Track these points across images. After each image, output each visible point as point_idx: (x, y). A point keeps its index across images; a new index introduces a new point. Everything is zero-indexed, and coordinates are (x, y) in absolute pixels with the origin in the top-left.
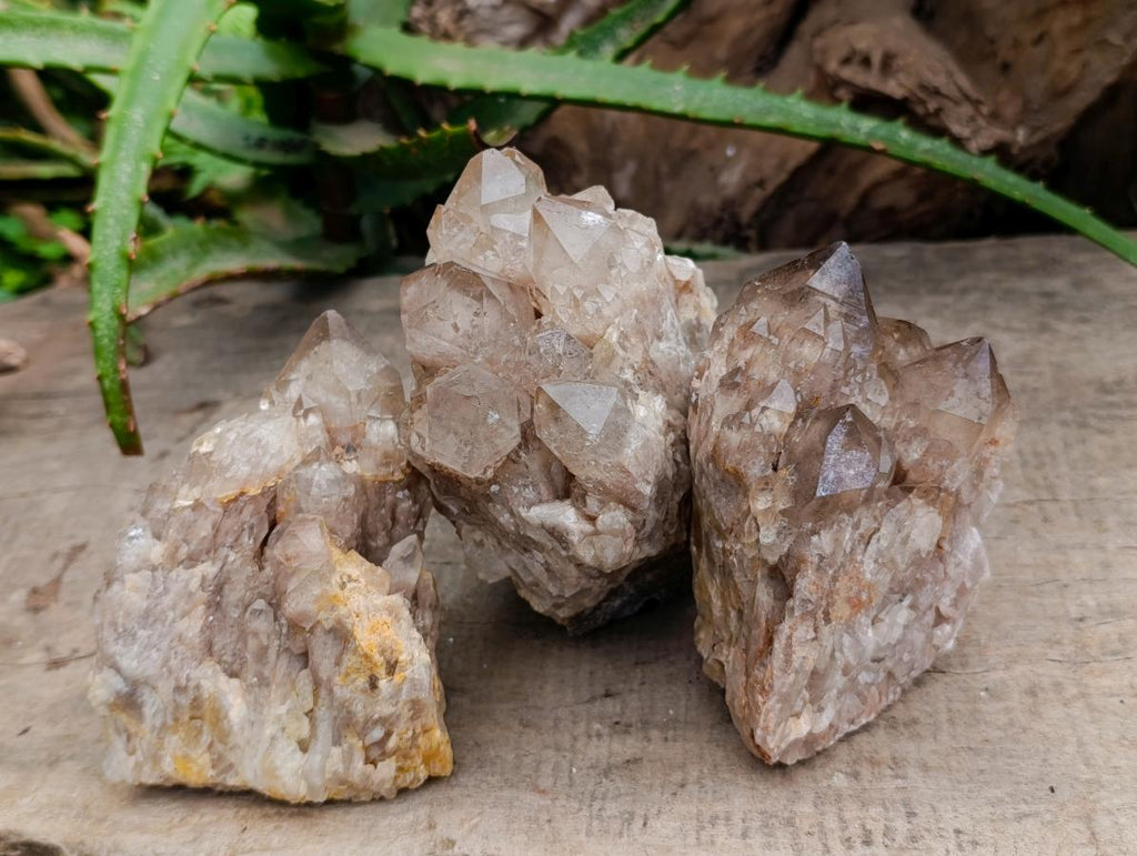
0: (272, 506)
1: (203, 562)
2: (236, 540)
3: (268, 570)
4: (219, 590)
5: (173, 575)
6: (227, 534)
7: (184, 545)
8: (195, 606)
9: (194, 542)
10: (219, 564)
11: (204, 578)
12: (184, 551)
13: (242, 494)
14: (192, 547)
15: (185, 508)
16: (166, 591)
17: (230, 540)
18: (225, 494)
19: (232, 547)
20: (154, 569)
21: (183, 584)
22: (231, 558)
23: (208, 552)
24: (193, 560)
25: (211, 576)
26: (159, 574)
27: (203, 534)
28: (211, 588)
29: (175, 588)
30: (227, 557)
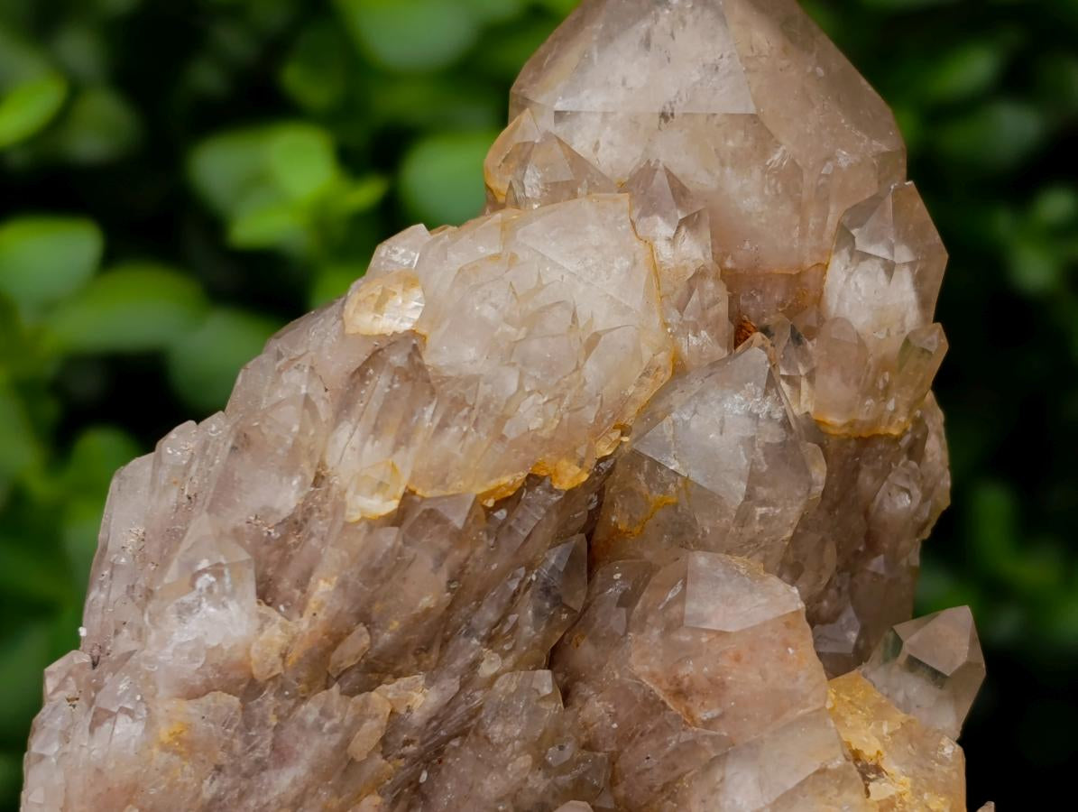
0: (594, 517)
1: (398, 675)
2: (503, 619)
3: (596, 708)
4: (434, 756)
5: (310, 711)
6: (480, 596)
7: (362, 628)
8: (358, 798)
9: (396, 625)
10: (451, 685)
11: (395, 721)
12: (358, 642)
13: (533, 480)
14: (386, 637)
15: (373, 525)
16: (281, 755)
17: (490, 614)
18: (493, 484)
19: (490, 640)
20: (250, 688)
21: (338, 737)
22: (486, 670)
23: (425, 648)
24: (377, 670)
25: (417, 717)
26: (269, 699)
27: (427, 601)
28: (411, 748)
29: (310, 751)
30: (475, 665)
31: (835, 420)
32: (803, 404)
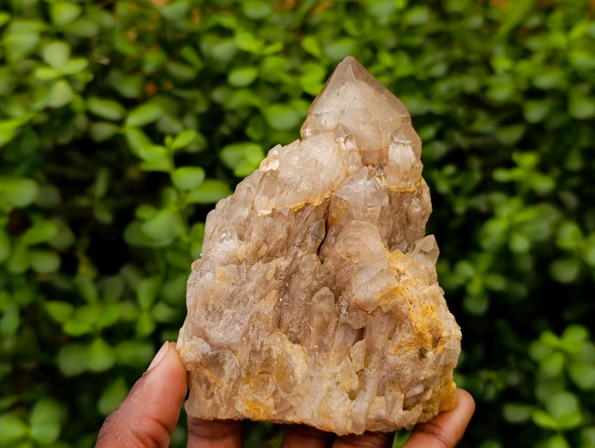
0: (326, 215)
1: (277, 257)
2: (303, 241)
3: (329, 263)
4: (289, 279)
5: (254, 268)
6: (296, 236)
7: (265, 244)
8: (270, 290)
9: (273, 243)
10: (290, 259)
11: (277, 270)
12: (264, 249)
13: (307, 204)
14: (271, 247)
15: (265, 217)
16: (248, 280)
17: (298, 240)
18: (296, 205)
19: (300, 247)
20: (239, 263)
21: (262, 275)
22: (299, 255)
23: (282, 250)
24: (270, 256)
25: (283, 269)
26: (244, 265)
27: (281, 236)
28: (283, 277)
29: (256, 278)
30: (296, 253)
31: (393, 188)
32: (383, 183)
